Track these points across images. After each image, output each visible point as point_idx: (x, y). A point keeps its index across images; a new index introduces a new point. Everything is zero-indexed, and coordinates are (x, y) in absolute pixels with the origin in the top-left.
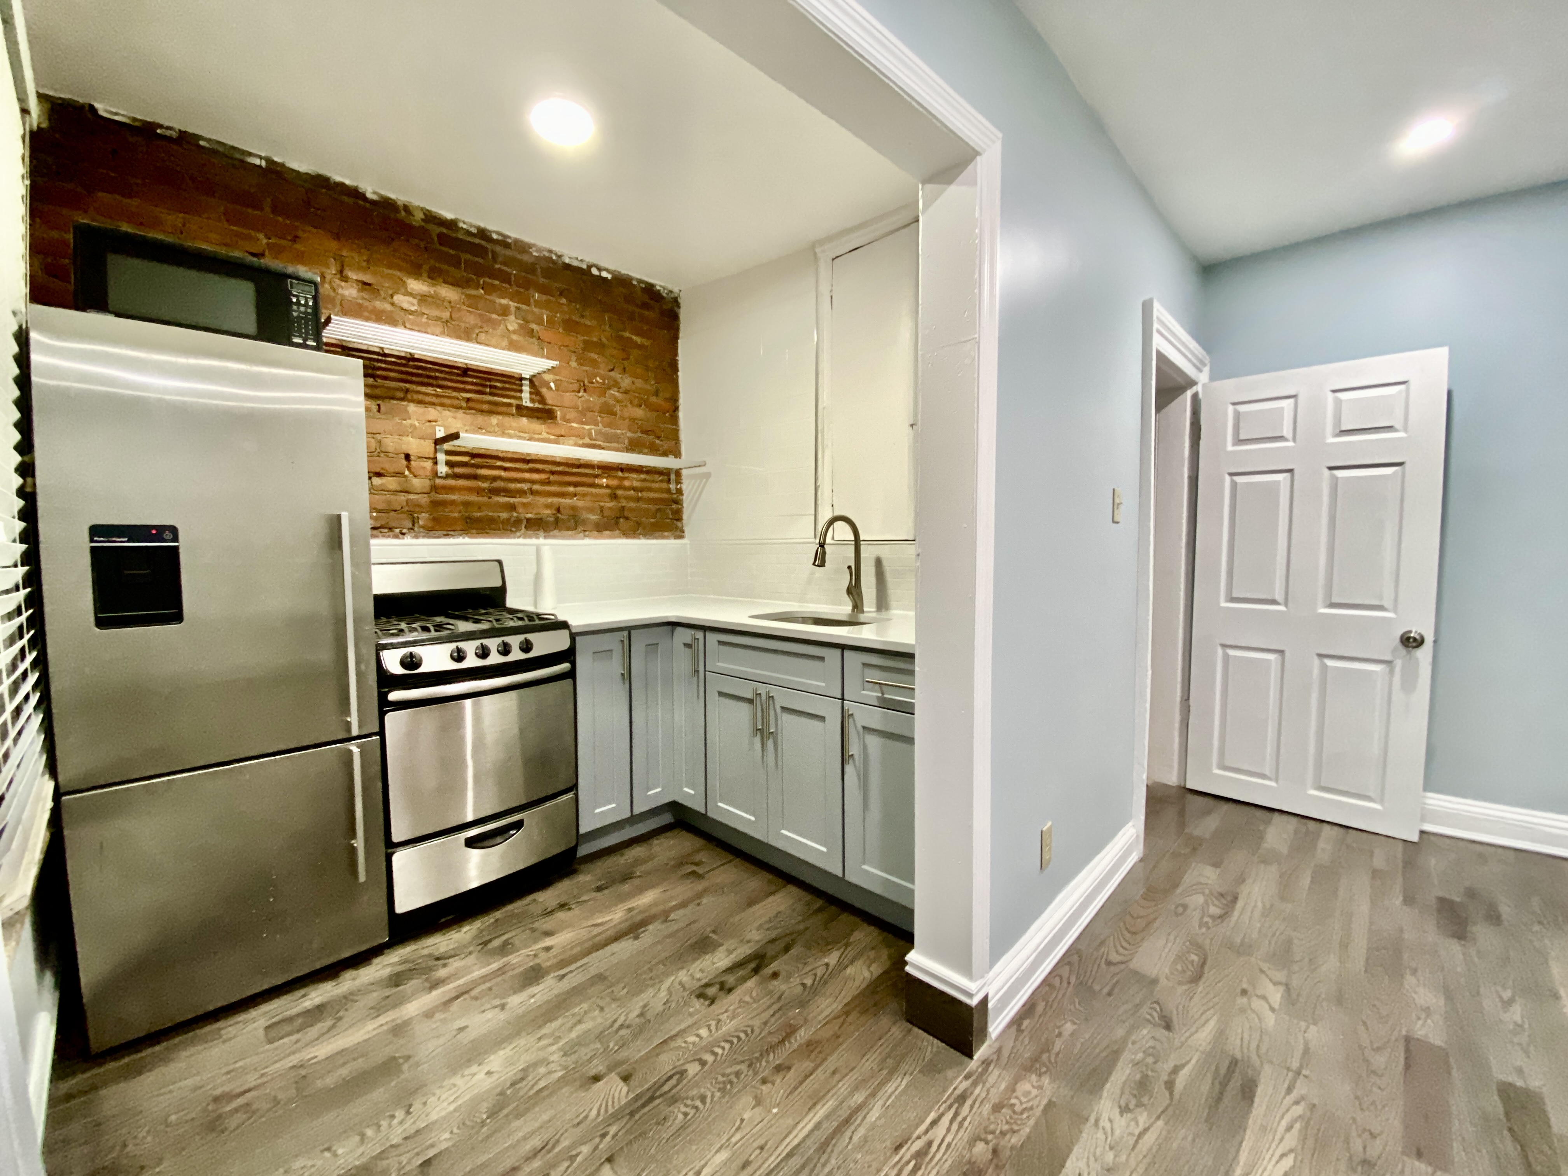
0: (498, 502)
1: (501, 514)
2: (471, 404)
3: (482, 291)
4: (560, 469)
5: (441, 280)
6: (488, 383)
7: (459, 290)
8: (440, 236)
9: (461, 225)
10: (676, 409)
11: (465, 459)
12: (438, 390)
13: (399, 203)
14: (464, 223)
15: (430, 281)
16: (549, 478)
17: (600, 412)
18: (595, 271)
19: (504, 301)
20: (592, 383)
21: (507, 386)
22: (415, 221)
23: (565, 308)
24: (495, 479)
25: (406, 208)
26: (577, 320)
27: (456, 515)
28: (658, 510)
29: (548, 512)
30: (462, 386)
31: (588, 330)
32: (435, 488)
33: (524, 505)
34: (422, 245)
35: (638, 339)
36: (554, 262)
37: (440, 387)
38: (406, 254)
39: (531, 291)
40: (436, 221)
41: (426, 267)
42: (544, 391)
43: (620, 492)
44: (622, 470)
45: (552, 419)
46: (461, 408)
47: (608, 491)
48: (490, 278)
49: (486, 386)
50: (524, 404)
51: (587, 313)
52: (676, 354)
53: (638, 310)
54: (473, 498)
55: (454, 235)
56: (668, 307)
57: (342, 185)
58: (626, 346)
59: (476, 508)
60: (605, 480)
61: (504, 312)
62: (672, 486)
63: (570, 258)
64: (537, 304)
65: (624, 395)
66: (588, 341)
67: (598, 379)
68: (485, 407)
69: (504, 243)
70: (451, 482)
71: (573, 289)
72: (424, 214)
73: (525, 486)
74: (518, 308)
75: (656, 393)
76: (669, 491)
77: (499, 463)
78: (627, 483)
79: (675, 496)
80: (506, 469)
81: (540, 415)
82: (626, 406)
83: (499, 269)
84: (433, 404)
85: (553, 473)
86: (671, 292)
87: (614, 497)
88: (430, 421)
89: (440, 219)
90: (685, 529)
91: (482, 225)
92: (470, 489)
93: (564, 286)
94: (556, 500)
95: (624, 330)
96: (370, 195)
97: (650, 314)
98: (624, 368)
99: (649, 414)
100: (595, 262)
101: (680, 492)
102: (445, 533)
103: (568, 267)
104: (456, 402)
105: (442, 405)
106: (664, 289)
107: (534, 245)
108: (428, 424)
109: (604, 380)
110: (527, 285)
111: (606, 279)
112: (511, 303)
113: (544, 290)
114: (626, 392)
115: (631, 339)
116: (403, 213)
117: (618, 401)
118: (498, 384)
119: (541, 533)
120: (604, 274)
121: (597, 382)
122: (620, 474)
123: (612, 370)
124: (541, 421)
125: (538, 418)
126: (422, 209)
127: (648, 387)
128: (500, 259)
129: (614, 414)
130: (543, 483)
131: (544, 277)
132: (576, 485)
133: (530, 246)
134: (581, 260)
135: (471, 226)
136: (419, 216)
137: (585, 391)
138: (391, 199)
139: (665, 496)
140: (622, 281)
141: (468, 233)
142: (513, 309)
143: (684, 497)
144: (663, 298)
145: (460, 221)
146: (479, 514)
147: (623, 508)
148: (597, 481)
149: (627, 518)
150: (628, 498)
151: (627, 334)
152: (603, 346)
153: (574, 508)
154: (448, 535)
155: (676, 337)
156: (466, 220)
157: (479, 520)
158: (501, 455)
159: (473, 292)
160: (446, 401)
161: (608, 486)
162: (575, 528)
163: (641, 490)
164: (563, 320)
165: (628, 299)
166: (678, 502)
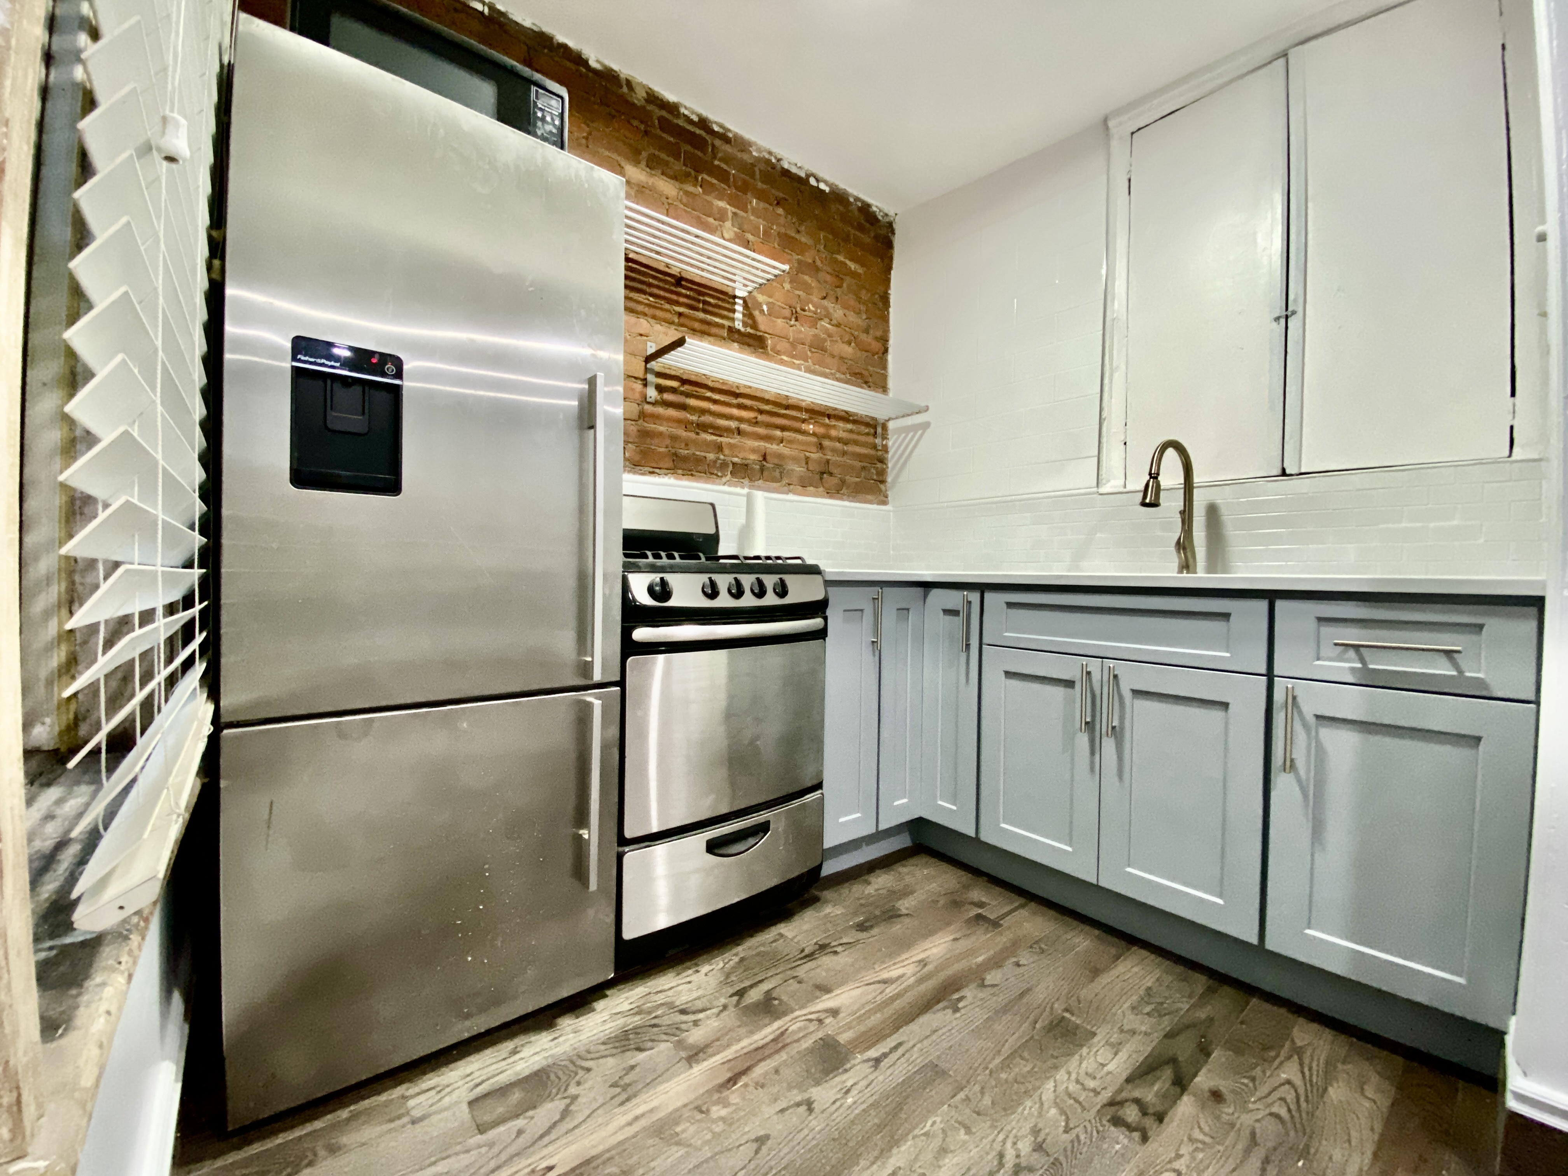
0: (706, 440)
1: (707, 455)
2: (682, 320)
3: (700, 190)
4: (767, 408)
5: (660, 171)
6: (701, 298)
7: (677, 184)
8: (661, 119)
9: (682, 110)
10: (886, 351)
11: (674, 384)
12: (651, 299)
13: (622, 76)
14: (686, 108)
15: (648, 170)
16: (756, 418)
17: (811, 346)
18: (813, 181)
19: (722, 204)
20: (804, 310)
21: (720, 303)
22: (639, 100)
23: (782, 220)
24: (703, 412)
25: (629, 83)
26: (793, 235)
27: (662, 450)
28: (864, 468)
29: (753, 457)
30: (674, 297)
31: (801, 249)
32: (642, 415)
33: (731, 446)
34: (642, 127)
35: (852, 266)
36: (773, 167)
37: (651, 295)
38: (625, 136)
39: (749, 195)
40: (659, 102)
41: (644, 154)
42: (756, 313)
43: (826, 443)
44: (829, 416)
45: (762, 348)
46: (672, 323)
47: (813, 439)
48: (709, 175)
49: (699, 301)
50: (737, 326)
51: (803, 228)
52: (888, 286)
53: (853, 231)
54: (682, 433)
55: (675, 121)
56: (883, 232)
57: (564, 47)
58: (840, 274)
59: (683, 445)
60: (811, 427)
61: (721, 217)
62: (878, 441)
63: (789, 163)
64: (754, 211)
65: (835, 328)
66: (802, 261)
67: (811, 306)
68: (697, 325)
69: (724, 137)
70: (660, 410)
71: (790, 201)
72: (647, 92)
73: (733, 424)
74: (735, 214)
75: (867, 331)
76: (874, 447)
77: (709, 394)
78: (833, 433)
79: (880, 453)
80: (715, 402)
81: (751, 341)
82: (837, 341)
83: (719, 167)
84: (645, 315)
85: (761, 412)
86: (887, 215)
87: (821, 447)
88: (641, 335)
89: (662, 100)
90: (889, 493)
91: (705, 113)
92: (679, 421)
93: (782, 195)
94: (762, 444)
95: (839, 253)
96: (593, 64)
97: (867, 239)
98: (837, 298)
99: (859, 353)
100: (814, 171)
101: (885, 449)
102: (651, 470)
103: (786, 173)
104: (668, 316)
105: (654, 317)
106: (880, 211)
107: (755, 144)
108: (639, 338)
109: (816, 308)
110: (744, 188)
111: (823, 191)
112: (728, 207)
113: (761, 196)
114: (838, 325)
115: (846, 264)
116: (625, 89)
117: (830, 336)
118: (712, 301)
119: (746, 481)
120: (822, 186)
121: (810, 310)
122: (827, 421)
123: (824, 298)
124: (752, 349)
125: (749, 345)
126: (644, 86)
127: (860, 322)
128: (720, 155)
129: (824, 350)
130: (748, 421)
131: (762, 182)
132: (783, 428)
133: (750, 144)
134: (800, 167)
135: (693, 112)
136: (641, 94)
137: (796, 320)
138: (612, 70)
139: (872, 452)
140: (839, 197)
141: (691, 122)
142: (730, 215)
143: (890, 455)
144: (877, 220)
145: (682, 105)
146: (686, 452)
147: (828, 461)
148: (804, 427)
149: (831, 474)
150: (834, 450)
151: (841, 258)
152: (817, 269)
153: (780, 456)
154: (653, 473)
155: (889, 268)
156: (688, 105)
157: (685, 459)
158: (710, 384)
159: (690, 188)
160: (659, 313)
161: (814, 434)
162: (779, 480)
163: (846, 442)
164: (779, 233)
165: (845, 218)
166: (882, 461)
